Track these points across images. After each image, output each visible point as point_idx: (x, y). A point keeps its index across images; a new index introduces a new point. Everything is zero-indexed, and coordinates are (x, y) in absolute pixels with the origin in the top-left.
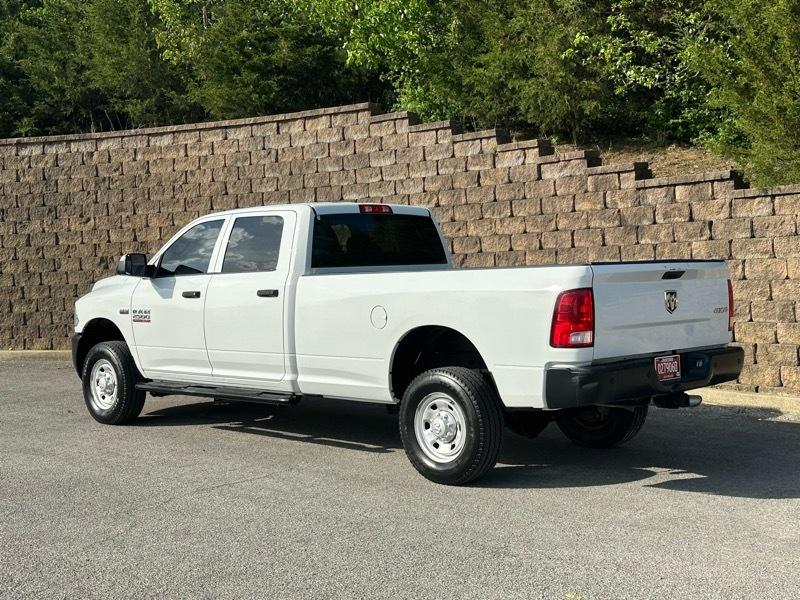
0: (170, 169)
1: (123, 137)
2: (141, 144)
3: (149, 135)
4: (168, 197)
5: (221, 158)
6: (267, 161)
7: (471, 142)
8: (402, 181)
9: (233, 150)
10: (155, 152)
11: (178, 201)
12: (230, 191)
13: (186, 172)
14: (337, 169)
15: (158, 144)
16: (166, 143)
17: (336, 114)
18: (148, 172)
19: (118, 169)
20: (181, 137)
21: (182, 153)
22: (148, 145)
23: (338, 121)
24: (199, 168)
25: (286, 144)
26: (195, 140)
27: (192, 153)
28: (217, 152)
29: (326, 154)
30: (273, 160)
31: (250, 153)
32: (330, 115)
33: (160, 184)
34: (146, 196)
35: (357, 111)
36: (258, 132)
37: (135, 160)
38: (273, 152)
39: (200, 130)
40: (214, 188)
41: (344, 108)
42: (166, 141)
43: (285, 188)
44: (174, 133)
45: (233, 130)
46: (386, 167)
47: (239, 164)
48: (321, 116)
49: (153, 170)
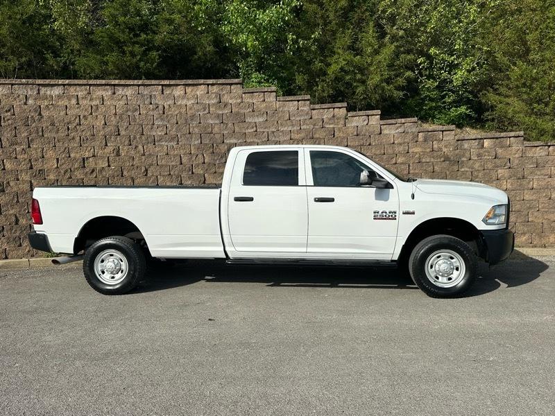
0: (63, 113)
1: (12, 85)
2: (32, 92)
3: (39, 85)
4: (62, 134)
5: (112, 108)
6: (156, 113)
7: (326, 110)
8: (273, 132)
9: (122, 103)
10: (47, 98)
11: (73, 138)
12: (123, 133)
13: (79, 116)
14: (217, 122)
15: (48, 93)
16: (57, 93)
17: (213, 85)
18: (40, 114)
19: (9, 111)
20: (72, 89)
21: (74, 101)
22: (39, 93)
23: (215, 89)
24: (91, 114)
25: (171, 102)
26: (85, 92)
27: (83, 102)
28: (107, 103)
29: (207, 111)
30: (161, 112)
31: (139, 106)
32: (208, 85)
33: (53, 124)
34: (41, 134)
35: (231, 84)
36: (145, 91)
37: (25, 104)
38: (161, 107)
39: (90, 85)
40: (107, 130)
41: (221, 81)
42: (56, 91)
43: (173, 133)
44: (64, 85)
45: (120, 88)
46: (260, 122)
47: (129, 113)
48: (201, 84)
49: (45, 114)
